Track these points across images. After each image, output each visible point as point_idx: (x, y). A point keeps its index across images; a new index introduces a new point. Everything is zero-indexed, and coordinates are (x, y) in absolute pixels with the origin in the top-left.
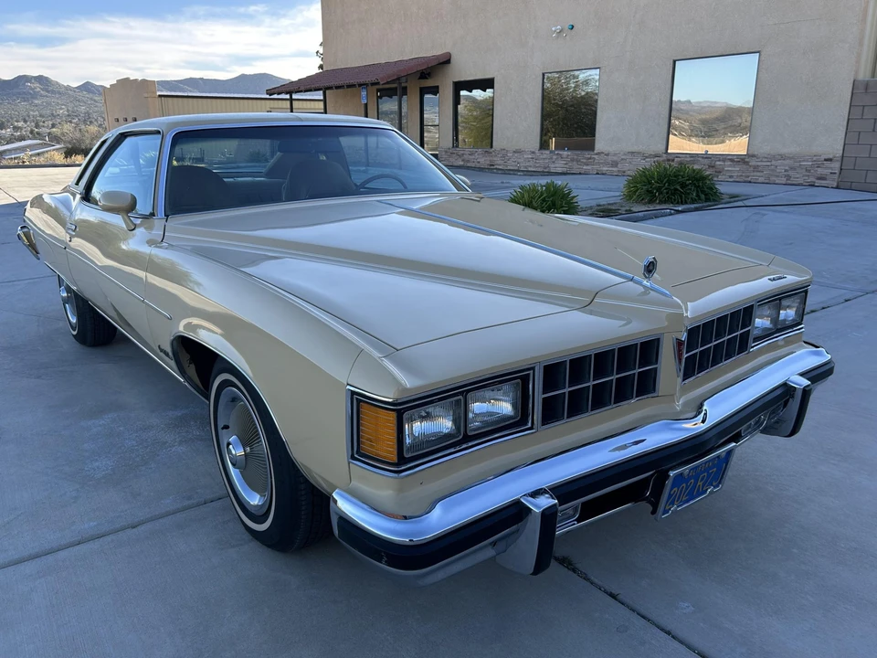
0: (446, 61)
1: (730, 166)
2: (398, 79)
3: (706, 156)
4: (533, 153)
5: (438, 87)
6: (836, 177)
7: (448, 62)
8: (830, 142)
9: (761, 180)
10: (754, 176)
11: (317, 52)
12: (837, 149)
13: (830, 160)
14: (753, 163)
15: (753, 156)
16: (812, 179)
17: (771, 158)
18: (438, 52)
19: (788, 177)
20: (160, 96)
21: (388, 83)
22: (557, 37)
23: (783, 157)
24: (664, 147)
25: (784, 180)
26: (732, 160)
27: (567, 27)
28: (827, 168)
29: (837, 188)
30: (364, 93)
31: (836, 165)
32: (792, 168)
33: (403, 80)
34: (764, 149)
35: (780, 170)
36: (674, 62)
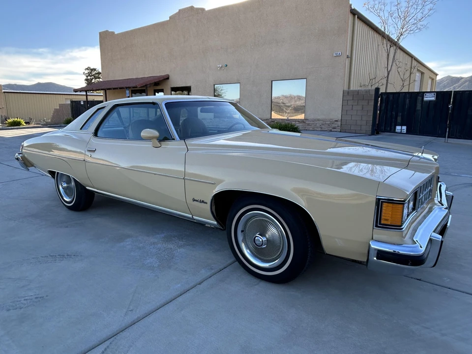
0: (167, 78)
1: (298, 124)
2: (146, 85)
3: (288, 120)
4: (211, 119)
5: (163, 90)
6: (340, 127)
7: (168, 78)
8: (337, 114)
9: (311, 129)
10: (308, 127)
11: (84, 73)
12: (339, 117)
13: (337, 121)
14: (307, 122)
15: (307, 120)
16: (331, 129)
17: (314, 120)
18: (163, 74)
19: (321, 128)
20: (4, 92)
21: (141, 87)
22: (220, 70)
23: (319, 120)
24: (270, 116)
25: (320, 129)
26: (298, 121)
27: (224, 65)
28: (336, 124)
29: (340, 132)
30: (127, 92)
31: (339, 123)
32: (323, 124)
33: (149, 86)
34: (311, 117)
35: (318, 125)
36: (272, 81)
